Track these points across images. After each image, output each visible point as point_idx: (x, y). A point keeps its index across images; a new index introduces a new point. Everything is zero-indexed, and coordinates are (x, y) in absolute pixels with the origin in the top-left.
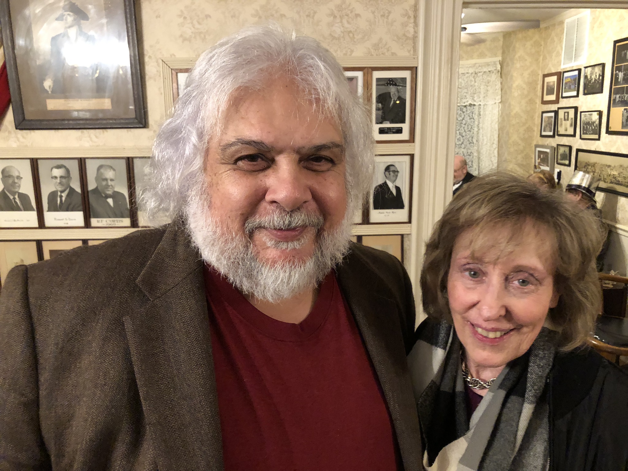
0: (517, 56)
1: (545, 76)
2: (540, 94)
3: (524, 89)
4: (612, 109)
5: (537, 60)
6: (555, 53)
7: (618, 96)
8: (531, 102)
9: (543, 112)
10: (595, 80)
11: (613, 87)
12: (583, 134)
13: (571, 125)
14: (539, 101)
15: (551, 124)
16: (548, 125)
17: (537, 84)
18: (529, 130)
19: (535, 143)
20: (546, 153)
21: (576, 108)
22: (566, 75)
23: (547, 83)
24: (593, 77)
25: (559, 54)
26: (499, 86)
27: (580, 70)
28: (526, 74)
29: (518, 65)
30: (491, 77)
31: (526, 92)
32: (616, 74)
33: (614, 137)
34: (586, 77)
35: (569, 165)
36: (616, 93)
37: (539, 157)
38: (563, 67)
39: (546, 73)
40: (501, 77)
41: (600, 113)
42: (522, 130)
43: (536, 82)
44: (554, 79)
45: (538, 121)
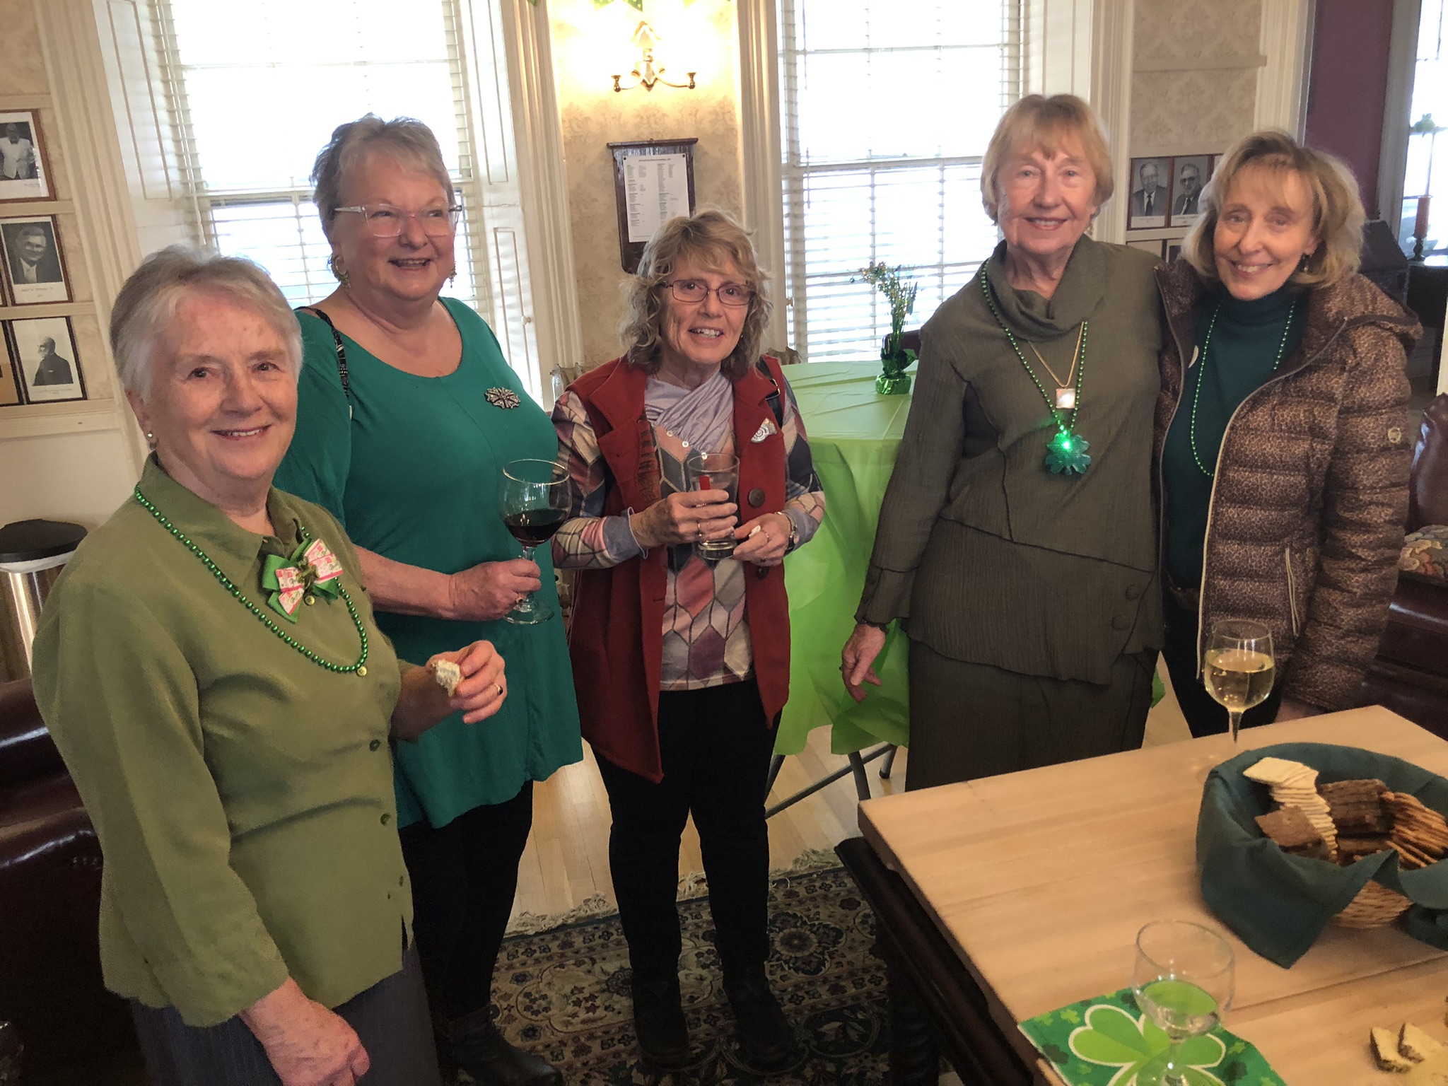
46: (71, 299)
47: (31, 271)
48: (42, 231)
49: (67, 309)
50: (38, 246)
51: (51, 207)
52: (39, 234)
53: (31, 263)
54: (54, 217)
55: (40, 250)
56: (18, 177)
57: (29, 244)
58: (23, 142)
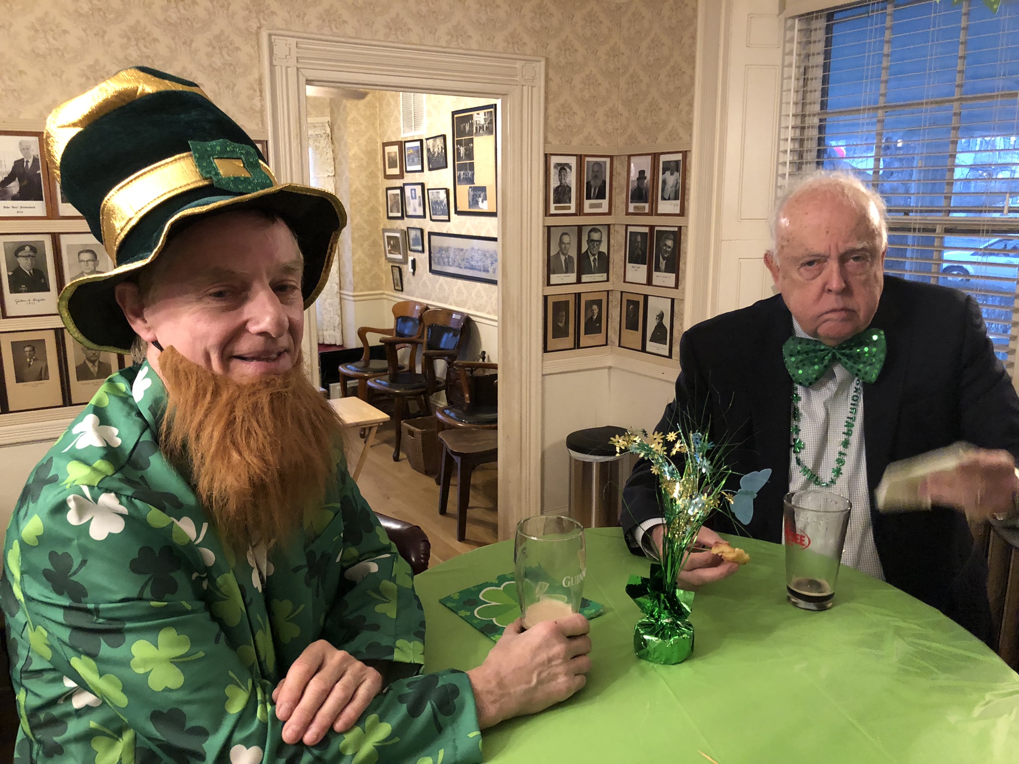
0: (349, 118)
1: (385, 145)
2: (381, 166)
3: (362, 159)
4: (457, 186)
5: (373, 124)
6: (393, 118)
7: (462, 173)
8: (372, 175)
9: (388, 189)
10: (438, 153)
11: (456, 163)
12: (434, 214)
13: (420, 205)
14: (381, 175)
15: (397, 203)
16: (395, 205)
17: (377, 154)
18: (374, 210)
19: (382, 227)
20: (396, 238)
21: (423, 185)
22: (408, 145)
23: (388, 153)
24: (436, 150)
25: (397, 120)
26: (330, 155)
27: (421, 141)
28: (363, 141)
29: (352, 129)
30: (319, 142)
31: (365, 164)
32: (458, 149)
33: (463, 218)
34: (429, 150)
35: (423, 251)
36: (460, 170)
37: (389, 243)
38: (402, 137)
39: (385, 141)
40: (333, 143)
41: (447, 191)
42: (365, 210)
43: (375, 151)
44: (395, 149)
45: (382, 200)
46: (677, 287)
47: (663, 263)
48: (672, 237)
49: (673, 293)
50: (669, 247)
51: (678, 221)
52: (671, 239)
53: (664, 258)
54: (680, 228)
55: (669, 250)
56: (669, 199)
57: (666, 245)
58: (676, 174)
